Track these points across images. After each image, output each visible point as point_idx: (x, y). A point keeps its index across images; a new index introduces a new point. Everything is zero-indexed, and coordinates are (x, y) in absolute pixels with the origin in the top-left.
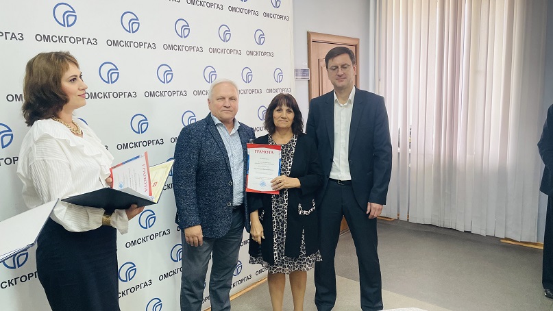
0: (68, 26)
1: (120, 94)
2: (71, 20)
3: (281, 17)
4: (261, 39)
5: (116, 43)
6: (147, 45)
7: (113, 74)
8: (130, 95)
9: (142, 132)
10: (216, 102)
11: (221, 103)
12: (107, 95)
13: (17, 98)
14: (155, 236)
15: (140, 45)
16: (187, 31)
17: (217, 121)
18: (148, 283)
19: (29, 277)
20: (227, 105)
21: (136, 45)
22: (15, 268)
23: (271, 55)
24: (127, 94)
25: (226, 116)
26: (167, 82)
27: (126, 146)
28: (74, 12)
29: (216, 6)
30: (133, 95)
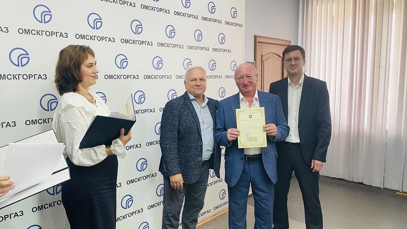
0: (97, 29)
1: (128, 77)
2: (99, 24)
5: (127, 41)
6: (147, 43)
7: (124, 62)
9: (141, 103)
10: (190, 83)
11: (194, 83)
12: (120, 77)
14: (147, 177)
15: (143, 42)
16: (173, 34)
17: (192, 97)
18: (141, 211)
20: (199, 84)
21: (140, 43)
22: (54, 194)
24: (132, 77)
25: (198, 92)
26: (159, 69)
28: (101, 19)
29: (194, 16)
30: (136, 77)
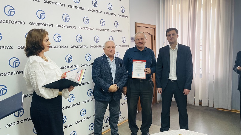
0: (42, 19)
2: (43, 17)
3: (125, 16)
4: (117, 25)
5: (60, 26)
6: (72, 27)
7: (59, 38)
8: (65, 47)
9: (70, 62)
12: (57, 47)
13: (22, 47)
14: (74, 105)
15: (70, 27)
16: (88, 22)
18: (71, 125)
19: (24, 121)
20: (111, 49)
21: (68, 27)
22: (18, 117)
23: (121, 31)
25: (111, 54)
26: (80, 42)
27: (63, 68)
28: (44, 14)
29: (99, 12)
30: (66, 47)
